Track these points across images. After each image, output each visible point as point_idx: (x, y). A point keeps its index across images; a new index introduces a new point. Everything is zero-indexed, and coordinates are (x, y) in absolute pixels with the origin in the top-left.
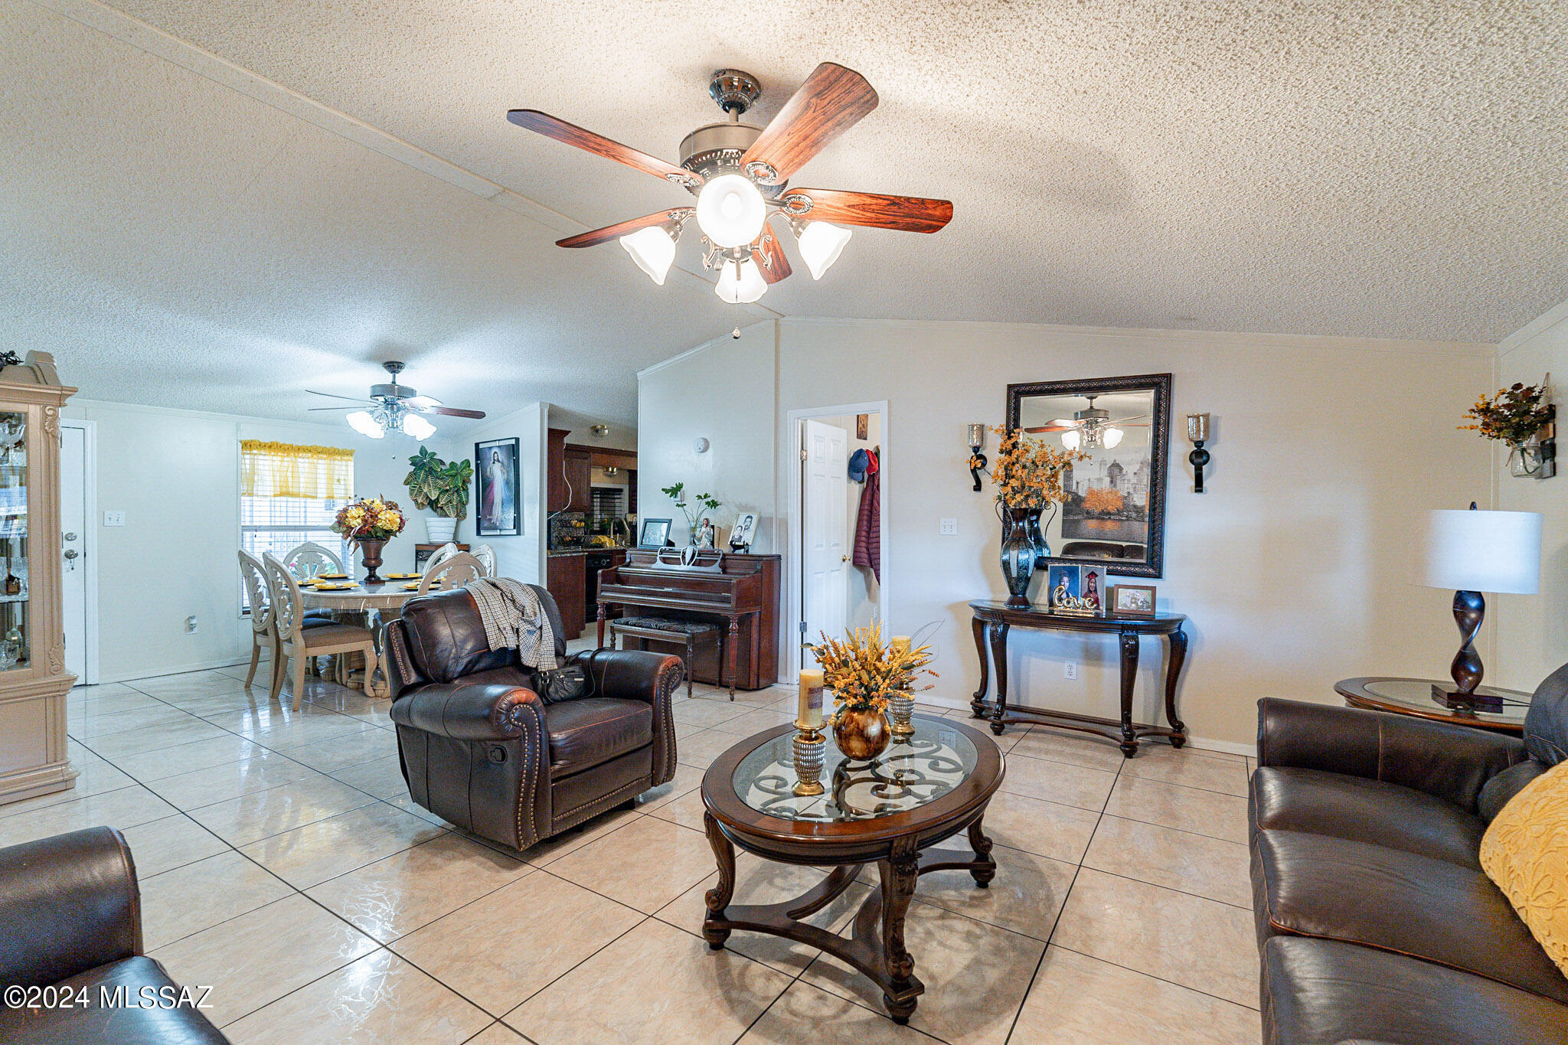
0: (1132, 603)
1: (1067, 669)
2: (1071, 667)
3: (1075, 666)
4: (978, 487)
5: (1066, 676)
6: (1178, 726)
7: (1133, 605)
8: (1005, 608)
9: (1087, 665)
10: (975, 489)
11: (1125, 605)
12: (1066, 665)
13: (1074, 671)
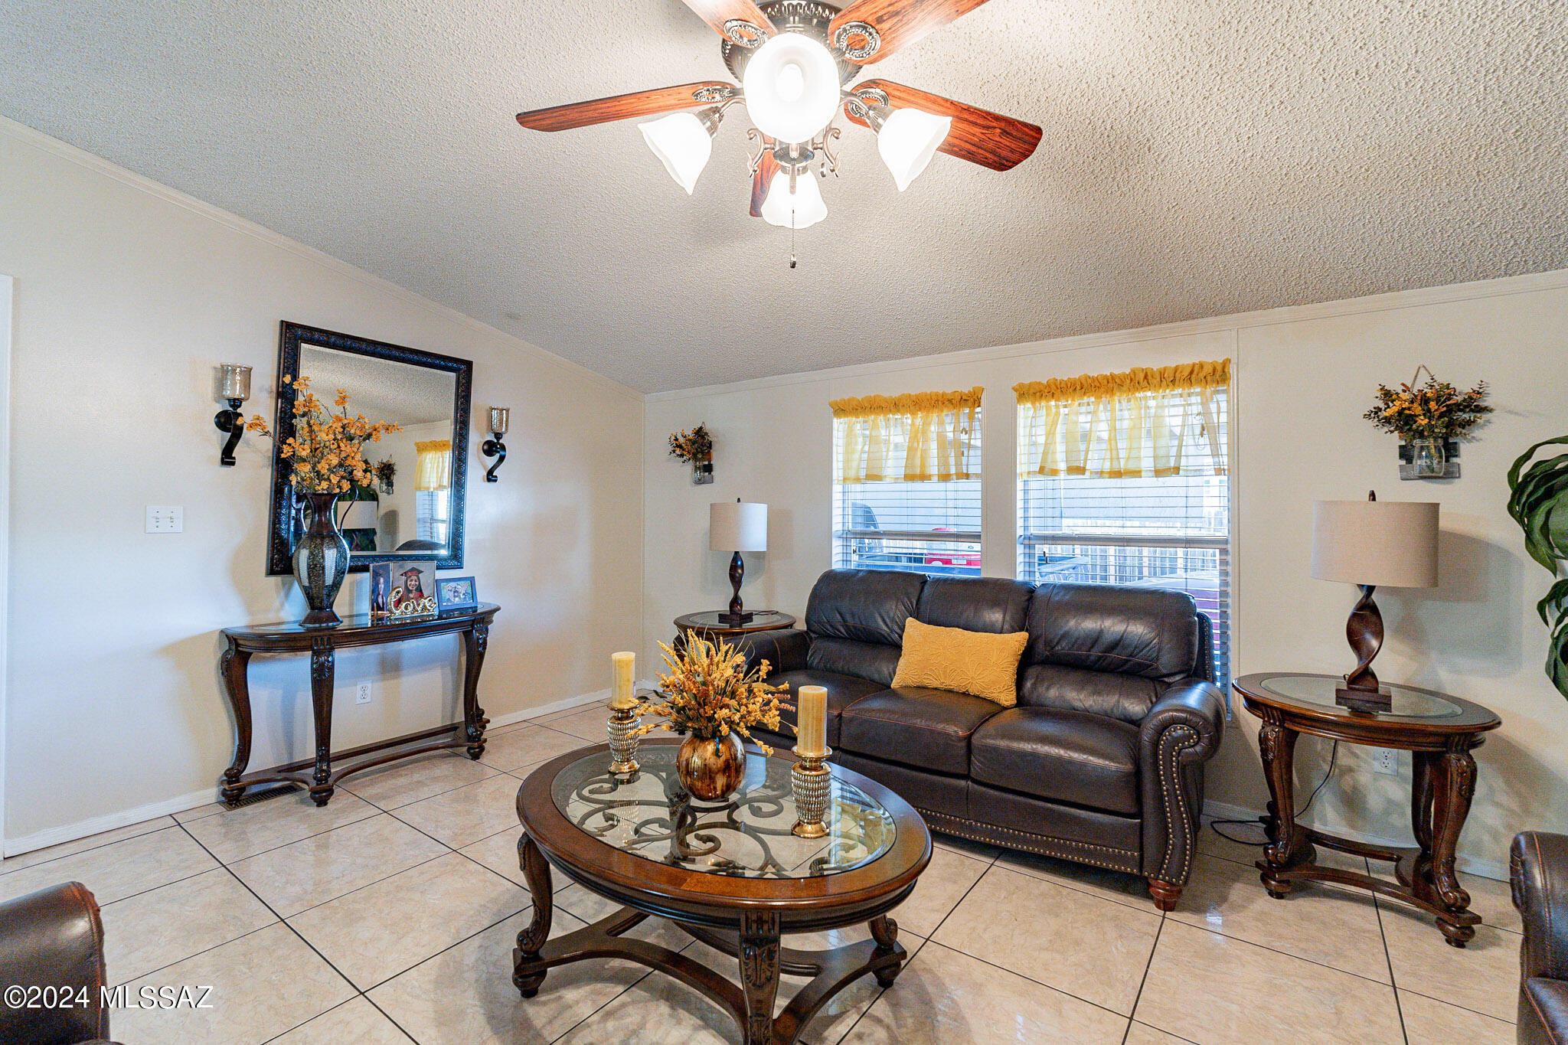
0: (455, 596)
1: (359, 693)
2: (364, 689)
3: (369, 685)
4: (227, 457)
5: (359, 701)
6: (475, 716)
7: (457, 599)
8: (301, 630)
9: (384, 680)
10: (224, 463)
11: (449, 600)
12: (359, 687)
13: (369, 692)
